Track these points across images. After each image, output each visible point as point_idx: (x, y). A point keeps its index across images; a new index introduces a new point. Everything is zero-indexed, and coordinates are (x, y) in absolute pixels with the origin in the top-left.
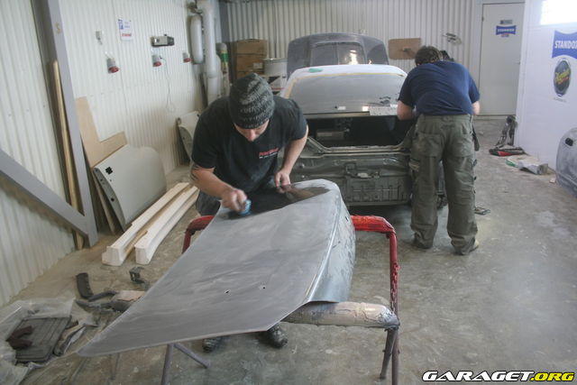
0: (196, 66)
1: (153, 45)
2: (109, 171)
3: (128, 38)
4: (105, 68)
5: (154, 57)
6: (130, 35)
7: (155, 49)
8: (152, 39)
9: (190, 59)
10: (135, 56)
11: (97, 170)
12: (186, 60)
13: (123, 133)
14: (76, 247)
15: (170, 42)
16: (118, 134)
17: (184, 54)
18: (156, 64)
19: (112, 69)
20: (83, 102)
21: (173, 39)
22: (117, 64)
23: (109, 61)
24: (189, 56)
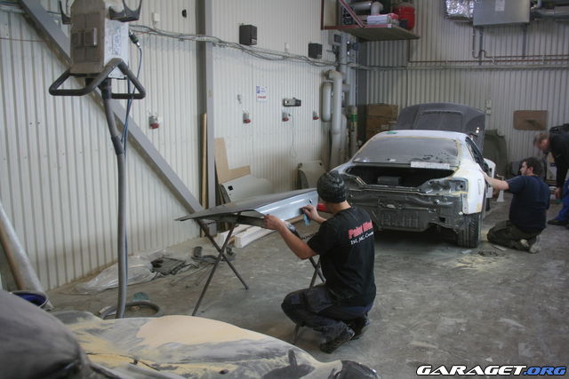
0: (326, 124)
1: (284, 105)
2: (231, 188)
3: (262, 99)
4: (241, 120)
5: (283, 114)
6: (264, 97)
7: (286, 108)
8: (284, 101)
9: (320, 117)
10: (267, 112)
11: (222, 186)
12: (315, 118)
13: (248, 167)
14: (201, 236)
15: (298, 103)
16: (244, 168)
17: (314, 113)
18: (285, 119)
19: (246, 121)
20: (221, 141)
21: (300, 101)
22: (250, 118)
23: (245, 115)
24: (318, 115)
